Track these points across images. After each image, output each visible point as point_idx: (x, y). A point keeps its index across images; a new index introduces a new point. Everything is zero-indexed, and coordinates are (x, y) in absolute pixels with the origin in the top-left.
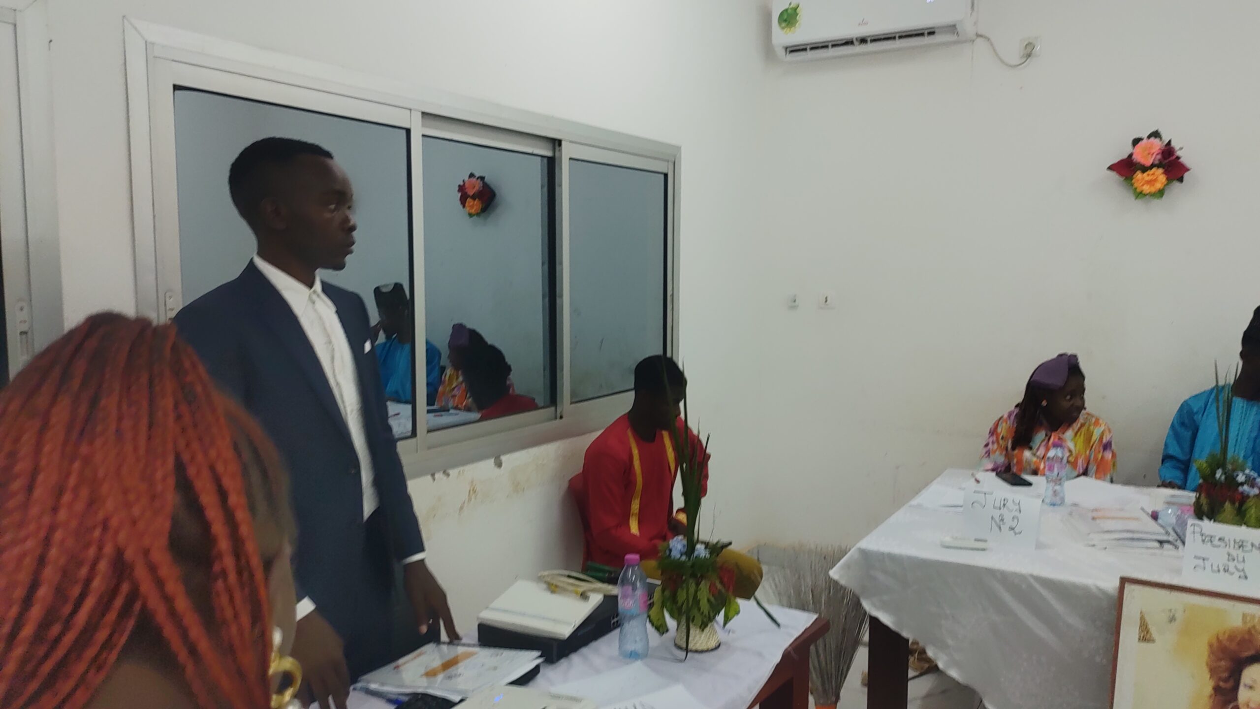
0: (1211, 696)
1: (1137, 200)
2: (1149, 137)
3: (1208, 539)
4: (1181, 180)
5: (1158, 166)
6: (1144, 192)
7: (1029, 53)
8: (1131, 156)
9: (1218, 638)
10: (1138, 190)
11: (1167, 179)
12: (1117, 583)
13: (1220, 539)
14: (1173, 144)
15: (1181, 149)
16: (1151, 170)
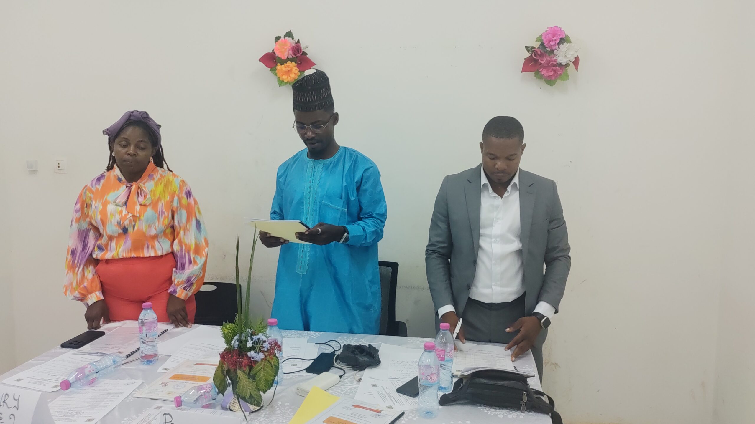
1: (281, 87)
2: (285, 36)
5: (292, 60)
8: (273, 50)
10: (281, 79)
11: (299, 71)
15: (307, 47)
16: (286, 63)
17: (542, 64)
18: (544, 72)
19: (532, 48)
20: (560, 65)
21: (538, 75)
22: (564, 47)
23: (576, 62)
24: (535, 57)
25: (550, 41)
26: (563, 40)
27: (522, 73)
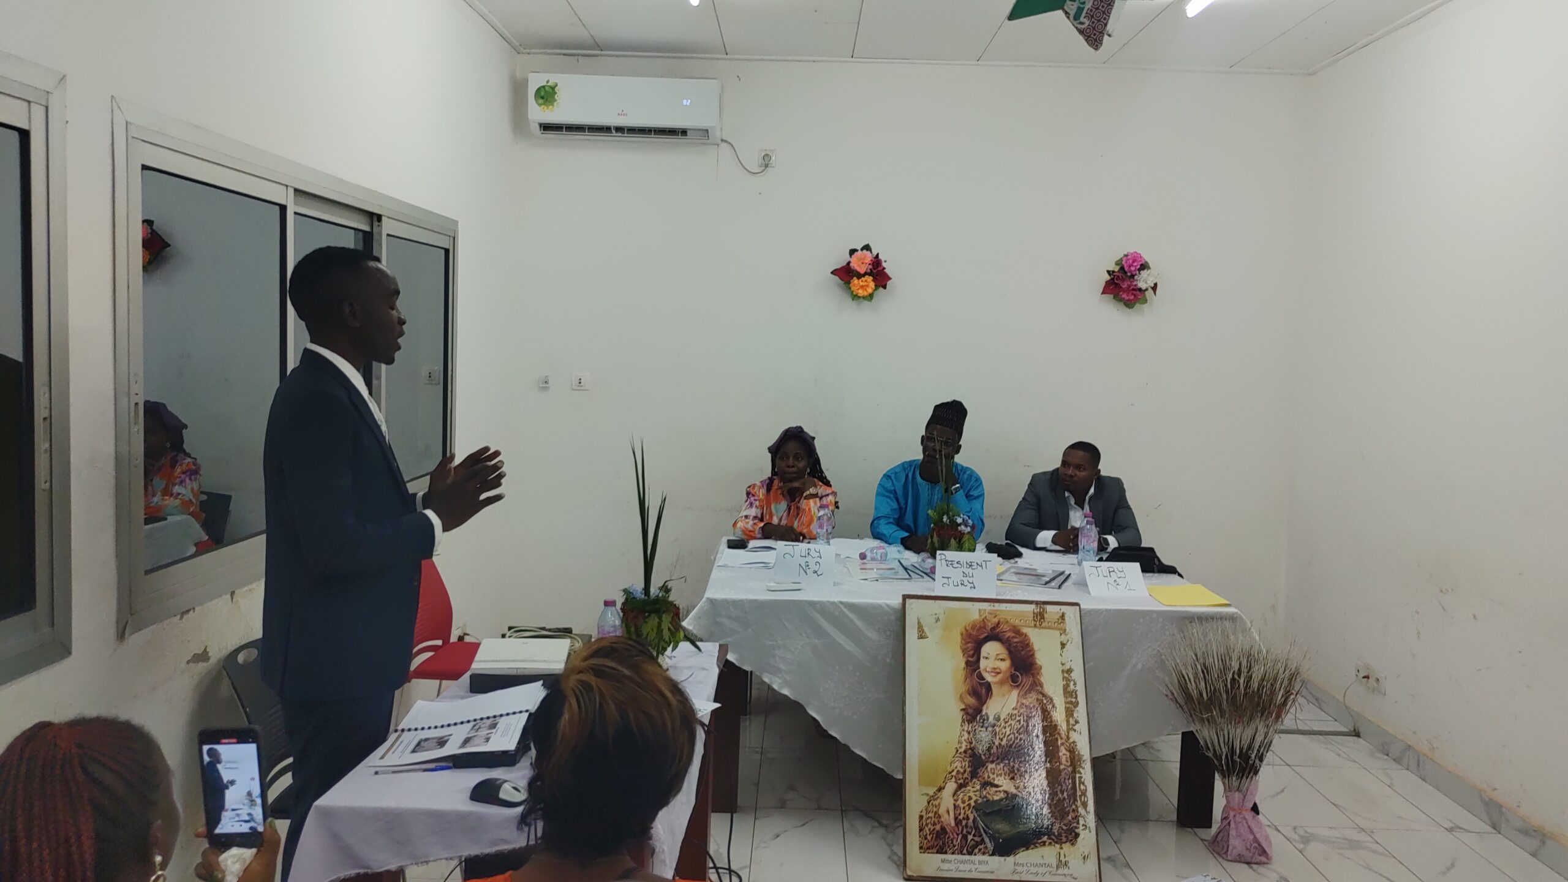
0: (964, 668)
1: (854, 302)
2: (862, 249)
3: (950, 563)
4: (885, 287)
5: (869, 274)
6: (859, 295)
7: (766, 162)
8: (849, 263)
9: (966, 629)
10: (854, 293)
11: (875, 286)
12: (900, 600)
13: (957, 563)
14: (880, 257)
15: (885, 261)
16: (864, 277)
17: (1121, 287)
18: (1124, 296)
19: (1114, 272)
20: (1140, 290)
21: (1117, 298)
22: (1144, 273)
23: (1154, 288)
24: (1116, 281)
25: (1130, 267)
26: (1144, 266)
27: (1103, 295)
